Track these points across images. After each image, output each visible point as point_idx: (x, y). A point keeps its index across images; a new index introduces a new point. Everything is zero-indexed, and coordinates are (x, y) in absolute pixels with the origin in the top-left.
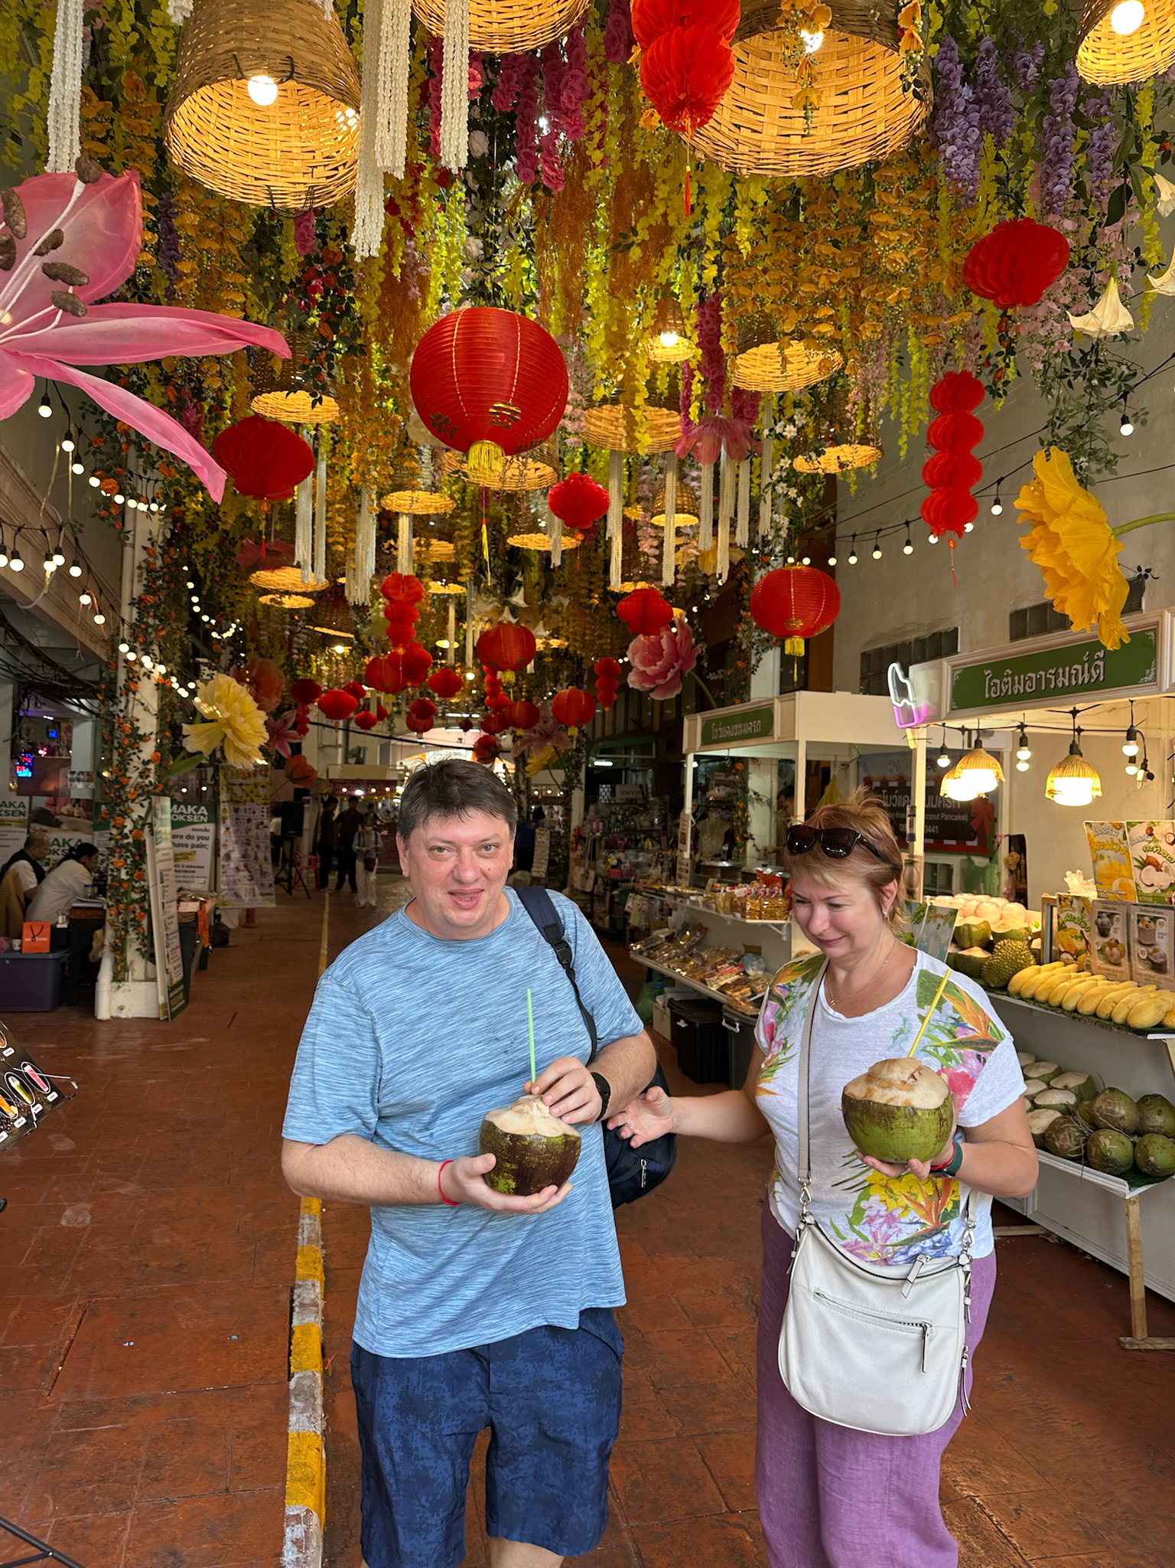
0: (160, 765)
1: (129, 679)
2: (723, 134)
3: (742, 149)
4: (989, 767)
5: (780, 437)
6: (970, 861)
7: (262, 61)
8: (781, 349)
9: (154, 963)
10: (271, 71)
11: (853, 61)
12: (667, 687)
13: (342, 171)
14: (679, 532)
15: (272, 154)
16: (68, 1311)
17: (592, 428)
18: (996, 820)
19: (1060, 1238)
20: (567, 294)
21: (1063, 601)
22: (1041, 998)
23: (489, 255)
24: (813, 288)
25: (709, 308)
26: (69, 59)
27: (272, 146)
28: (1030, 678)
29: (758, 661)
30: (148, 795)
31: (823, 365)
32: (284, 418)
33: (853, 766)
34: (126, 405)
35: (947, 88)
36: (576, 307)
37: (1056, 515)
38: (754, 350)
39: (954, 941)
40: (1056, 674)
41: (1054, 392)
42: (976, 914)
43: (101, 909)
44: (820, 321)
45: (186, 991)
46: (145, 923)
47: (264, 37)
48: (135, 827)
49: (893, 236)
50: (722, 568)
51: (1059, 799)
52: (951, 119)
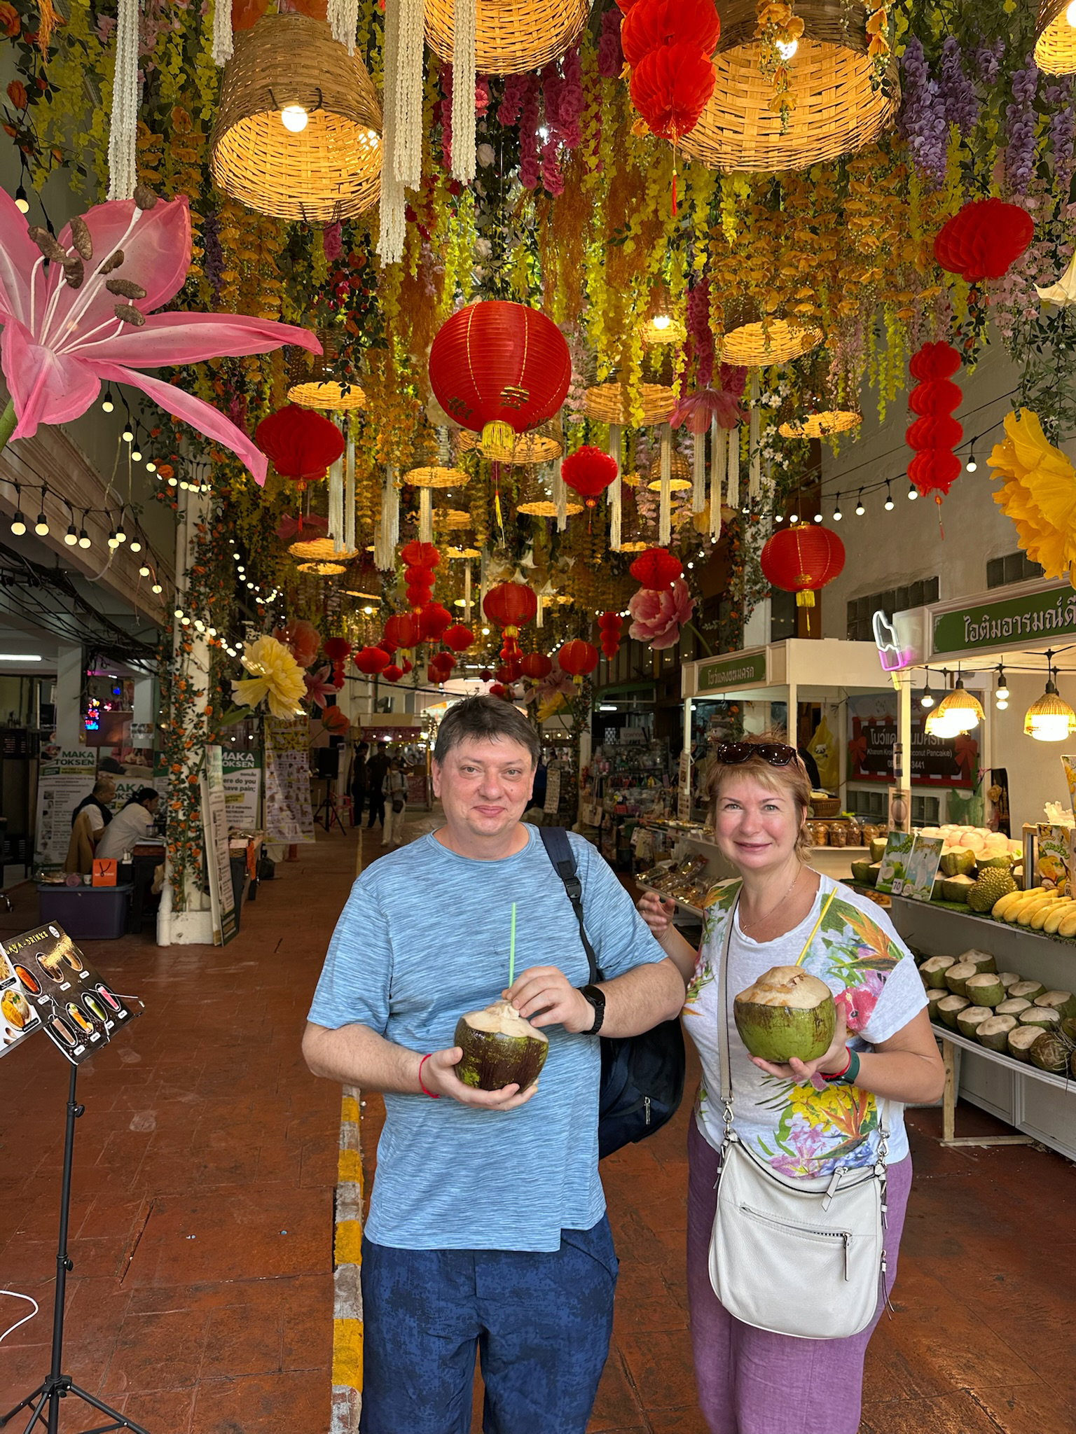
0: (212, 717)
1: (184, 641)
2: (708, 136)
3: (725, 148)
4: (970, 706)
5: (765, 407)
6: (954, 793)
7: (294, 94)
8: (764, 327)
9: (209, 894)
10: (302, 102)
11: (826, 64)
12: (665, 638)
13: (365, 186)
14: (673, 496)
15: (303, 174)
16: (137, 1207)
17: (593, 405)
18: (979, 756)
19: (1047, 1148)
20: (569, 286)
21: (1036, 550)
22: (1024, 921)
23: (497, 254)
24: (793, 272)
25: (698, 293)
26: (127, 102)
27: (303, 167)
28: (1007, 623)
29: (750, 612)
30: (202, 744)
31: (805, 341)
32: (317, 406)
33: (842, 707)
34: (181, 402)
35: (914, 84)
36: (577, 298)
37: (1027, 471)
38: (740, 329)
39: (940, 869)
40: (1031, 619)
41: (1024, 356)
42: (961, 844)
43: (162, 847)
44: (800, 302)
45: (237, 920)
46: (200, 858)
47: (295, 73)
48: (191, 773)
49: (866, 222)
50: (714, 526)
51: (1036, 735)
52: (918, 112)
